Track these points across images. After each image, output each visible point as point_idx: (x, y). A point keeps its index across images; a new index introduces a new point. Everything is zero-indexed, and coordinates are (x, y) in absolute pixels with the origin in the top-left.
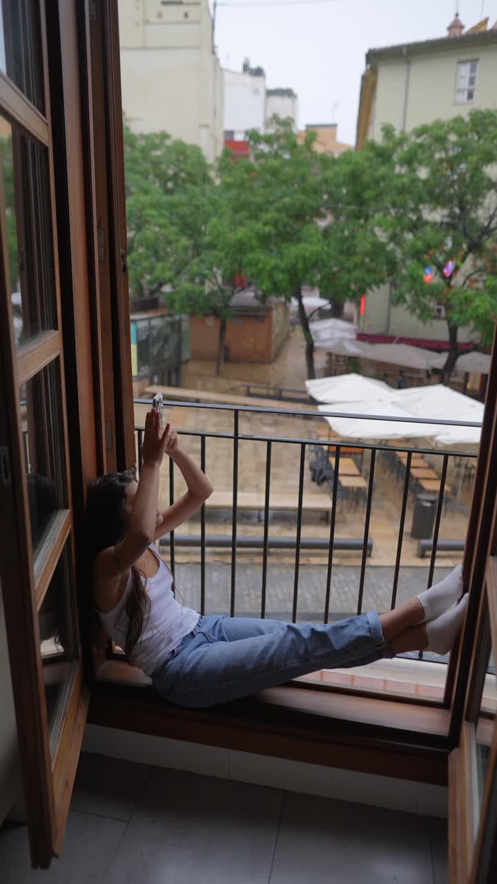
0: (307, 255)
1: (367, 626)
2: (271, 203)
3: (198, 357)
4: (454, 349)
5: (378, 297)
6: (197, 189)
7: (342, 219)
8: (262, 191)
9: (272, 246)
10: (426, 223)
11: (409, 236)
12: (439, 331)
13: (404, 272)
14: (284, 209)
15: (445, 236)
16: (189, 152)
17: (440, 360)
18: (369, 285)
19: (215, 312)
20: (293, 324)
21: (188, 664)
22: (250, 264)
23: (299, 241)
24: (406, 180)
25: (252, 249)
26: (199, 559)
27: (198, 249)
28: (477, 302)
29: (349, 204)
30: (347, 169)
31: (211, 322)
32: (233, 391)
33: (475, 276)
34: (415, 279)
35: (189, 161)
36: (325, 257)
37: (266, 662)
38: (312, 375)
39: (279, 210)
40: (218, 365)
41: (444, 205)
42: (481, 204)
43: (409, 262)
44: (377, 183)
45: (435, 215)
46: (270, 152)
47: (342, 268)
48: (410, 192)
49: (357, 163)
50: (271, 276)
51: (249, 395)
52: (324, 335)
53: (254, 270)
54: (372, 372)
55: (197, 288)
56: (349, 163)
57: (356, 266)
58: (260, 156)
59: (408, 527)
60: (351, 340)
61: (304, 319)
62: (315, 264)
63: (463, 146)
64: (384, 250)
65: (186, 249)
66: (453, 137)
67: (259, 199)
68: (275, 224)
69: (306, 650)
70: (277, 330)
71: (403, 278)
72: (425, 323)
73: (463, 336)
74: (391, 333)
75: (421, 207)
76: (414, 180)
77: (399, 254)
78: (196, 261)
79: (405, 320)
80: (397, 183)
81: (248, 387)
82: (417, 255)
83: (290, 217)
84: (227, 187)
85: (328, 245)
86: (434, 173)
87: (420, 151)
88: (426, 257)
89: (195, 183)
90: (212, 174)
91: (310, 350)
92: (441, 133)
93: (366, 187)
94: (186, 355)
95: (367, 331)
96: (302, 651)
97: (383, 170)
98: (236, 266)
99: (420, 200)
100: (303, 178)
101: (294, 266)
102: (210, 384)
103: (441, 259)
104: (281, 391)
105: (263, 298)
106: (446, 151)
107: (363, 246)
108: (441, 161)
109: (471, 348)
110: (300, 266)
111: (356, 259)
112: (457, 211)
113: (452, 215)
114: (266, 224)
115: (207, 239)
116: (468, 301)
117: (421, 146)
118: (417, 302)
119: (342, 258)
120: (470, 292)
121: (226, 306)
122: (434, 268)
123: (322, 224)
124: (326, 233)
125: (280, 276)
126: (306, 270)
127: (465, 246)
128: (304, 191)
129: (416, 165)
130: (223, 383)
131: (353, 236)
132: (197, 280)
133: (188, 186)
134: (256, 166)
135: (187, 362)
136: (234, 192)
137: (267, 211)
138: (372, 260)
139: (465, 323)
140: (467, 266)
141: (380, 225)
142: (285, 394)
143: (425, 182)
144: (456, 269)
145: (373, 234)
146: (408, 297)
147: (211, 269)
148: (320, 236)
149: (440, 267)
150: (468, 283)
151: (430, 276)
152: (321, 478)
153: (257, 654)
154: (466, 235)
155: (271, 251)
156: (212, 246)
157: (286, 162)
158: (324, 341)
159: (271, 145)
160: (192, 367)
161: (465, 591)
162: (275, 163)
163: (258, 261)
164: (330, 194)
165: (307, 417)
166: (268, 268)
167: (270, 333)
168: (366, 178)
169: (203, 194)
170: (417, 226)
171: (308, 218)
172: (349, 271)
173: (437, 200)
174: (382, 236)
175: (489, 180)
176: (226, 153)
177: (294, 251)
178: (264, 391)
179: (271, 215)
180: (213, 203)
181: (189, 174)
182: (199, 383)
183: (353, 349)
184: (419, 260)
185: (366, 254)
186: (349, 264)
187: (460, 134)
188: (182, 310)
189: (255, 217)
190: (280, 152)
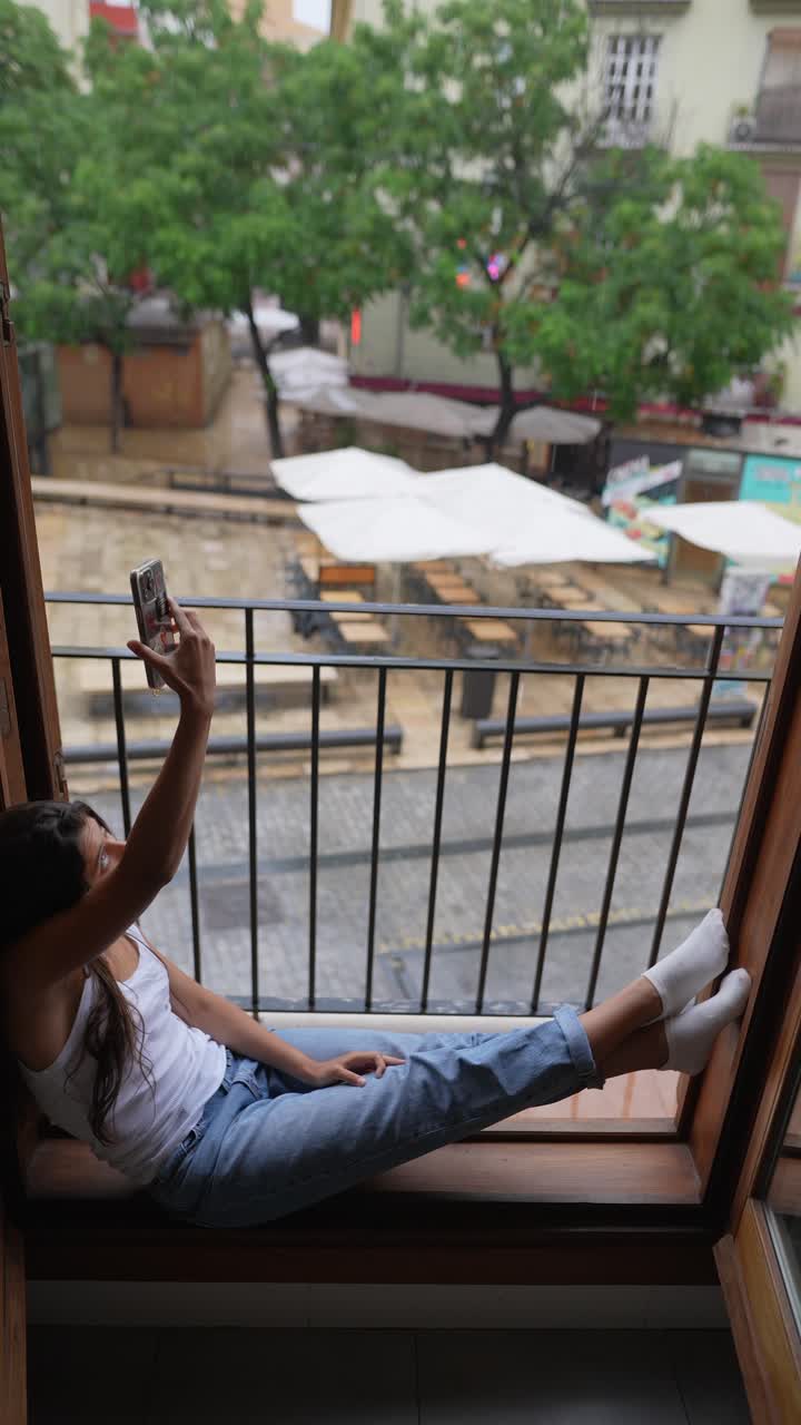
0: (263, 236)
1: (562, 1043)
2: (192, 135)
3: (75, 419)
4: (510, 402)
5: (382, 311)
6: (46, 99)
7: (318, 169)
8: (172, 111)
9: (198, 218)
10: (461, 183)
11: (433, 207)
12: (484, 372)
13: (427, 270)
14: (215, 148)
15: (491, 209)
16: (22, 20)
17: (485, 421)
18: (367, 291)
19: (100, 338)
20: (237, 356)
21: (226, 1158)
22: (161, 250)
23: (245, 208)
24: (426, 103)
25: (163, 223)
26: (117, 784)
27: (59, 219)
28: (548, 325)
29: (329, 143)
30: (325, 76)
31: (92, 355)
32: (144, 480)
33: (539, 280)
34: (446, 284)
35: (25, 40)
36: (292, 240)
37: (379, 1134)
38: (279, 452)
39: (208, 150)
40: (114, 435)
41: (488, 153)
42: (549, 153)
43: (435, 253)
44: (376, 104)
45: (472, 169)
46: (181, 34)
47: (322, 261)
48: (434, 126)
49: (341, 67)
50: (199, 274)
51: (173, 486)
52: (295, 378)
53: (170, 264)
54: (377, 441)
55: (65, 294)
56: (327, 65)
57: (346, 259)
58: (162, 40)
59: (455, 702)
60: (341, 388)
61: (260, 350)
62: (278, 254)
63: (519, 48)
64: (392, 231)
65: (36, 217)
66: (502, 28)
67: (169, 127)
68: (202, 175)
69: (454, 1103)
70: (210, 368)
71: (426, 284)
72: (463, 358)
73: (522, 380)
74: (404, 376)
75: (451, 153)
76: (441, 104)
77: (418, 239)
78: (57, 242)
79: (429, 353)
80: (410, 107)
81: (172, 474)
82: (447, 240)
83: (227, 163)
84: (106, 98)
85: (298, 219)
86: (472, 91)
87: (449, 49)
88: (461, 245)
89: (39, 86)
90: (74, 70)
91: (273, 405)
92: (483, 17)
93: (359, 113)
94: (54, 416)
95: (366, 371)
96: (445, 1104)
97: (386, 82)
98: (135, 254)
99: (452, 141)
100: (246, 90)
101: (241, 256)
102: (102, 469)
103: (484, 247)
104: (227, 478)
105: (185, 312)
106: (492, 52)
107: (357, 223)
108: (484, 70)
109: (533, 399)
110: (251, 256)
111: (345, 246)
112: (510, 163)
113: (501, 171)
114: (184, 175)
115: (75, 199)
116: (533, 322)
117: (449, 39)
118: (450, 325)
119: (322, 244)
120: (532, 309)
121: (121, 327)
122: (475, 266)
123: (281, 178)
124: (291, 195)
125: (216, 275)
126: (261, 264)
127: (523, 227)
128: (250, 115)
129: (441, 76)
130: (127, 467)
131: (339, 202)
132: (64, 278)
133: (28, 90)
134: (157, 58)
135: (56, 429)
136: (120, 111)
137: (183, 151)
138: (373, 249)
139: (526, 362)
140: (528, 261)
141: (384, 183)
142: (234, 483)
143: (458, 108)
144: (511, 265)
145: (373, 201)
146: (435, 314)
147: (86, 257)
148: (281, 201)
149: (483, 263)
150: (529, 290)
151: (469, 280)
152: (309, 627)
153: (362, 1120)
154: (525, 207)
155: (195, 227)
156: (86, 214)
157: (214, 58)
158: (297, 388)
159: (183, 21)
160: (66, 439)
161: (733, 961)
162: (192, 57)
163: (175, 247)
164: (296, 124)
165: (275, 522)
166: (195, 258)
167: (199, 377)
168: (358, 96)
169: (60, 110)
170: (444, 188)
171: (257, 167)
172: (335, 268)
173: (478, 142)
174: (387, 203)
175: (560, 110)
176: (97, 30)
177: (238, 228)
178: (197, 480)
179: (191, 158)
180: (80, 128)
181: (29, 68)
182: (82, 467)
183: (347, 403)
184: (453, 251)
185: (363, 236)
186: (335, 255)
187: (516, 23)
188: (39, 335)
189: (164, 161)
190: (199, 36)
